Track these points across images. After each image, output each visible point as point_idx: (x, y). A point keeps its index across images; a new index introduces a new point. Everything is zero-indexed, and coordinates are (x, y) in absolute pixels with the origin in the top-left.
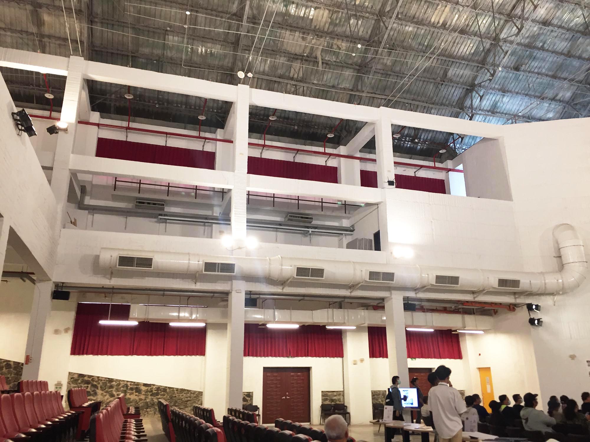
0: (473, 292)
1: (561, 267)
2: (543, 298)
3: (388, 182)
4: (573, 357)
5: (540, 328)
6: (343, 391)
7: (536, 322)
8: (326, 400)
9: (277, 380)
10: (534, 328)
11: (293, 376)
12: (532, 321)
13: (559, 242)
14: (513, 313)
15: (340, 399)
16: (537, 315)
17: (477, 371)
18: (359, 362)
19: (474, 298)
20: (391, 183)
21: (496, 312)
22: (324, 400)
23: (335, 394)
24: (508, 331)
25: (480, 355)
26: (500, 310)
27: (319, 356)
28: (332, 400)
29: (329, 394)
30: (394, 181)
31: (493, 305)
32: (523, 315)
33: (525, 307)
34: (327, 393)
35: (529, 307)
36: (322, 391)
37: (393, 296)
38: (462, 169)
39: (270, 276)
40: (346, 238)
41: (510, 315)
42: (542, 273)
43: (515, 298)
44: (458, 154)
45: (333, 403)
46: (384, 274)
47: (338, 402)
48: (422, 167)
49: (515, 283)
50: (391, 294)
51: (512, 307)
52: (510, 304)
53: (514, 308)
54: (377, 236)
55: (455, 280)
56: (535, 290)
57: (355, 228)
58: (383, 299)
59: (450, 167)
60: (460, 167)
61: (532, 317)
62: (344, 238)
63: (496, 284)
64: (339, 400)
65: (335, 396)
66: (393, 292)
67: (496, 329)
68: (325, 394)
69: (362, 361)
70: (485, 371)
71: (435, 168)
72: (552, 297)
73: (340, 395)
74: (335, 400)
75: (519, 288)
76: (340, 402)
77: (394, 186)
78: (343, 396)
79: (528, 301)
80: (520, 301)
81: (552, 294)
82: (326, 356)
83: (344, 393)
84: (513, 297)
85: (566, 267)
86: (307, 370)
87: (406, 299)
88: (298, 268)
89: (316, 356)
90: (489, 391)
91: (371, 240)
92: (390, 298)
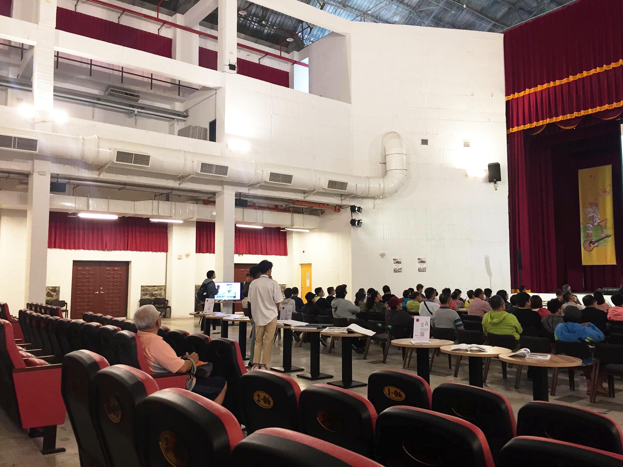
0: (304, 192)
1: (385, 173)
2: (365, 201)
3: (230, 65)
4: (383, 255)
5: (359, 229)
6: (165, 286)
7: (357, 223)
8: (146, 294)
9: (90, 274)
10: (353, 228)
11: (109, 270)
12: (353, 222)
13: (386, 149)
14: (338, 213)
15: (161, 293)
16: (357, 217)
17: (300, 267)
18: (184, 257)
19: (305, 197)
20: (232, 67)
21: (323, 212)
22: (143, 295)
23: (156, 288)
24: (331, 230)
25: (304, 252)
26: (327, 210)
27: (140, 250)
28: (152, 295)
29: (150, 288)
30: (236, 65)
31: (321, 205)
32: (346, 215)
33: (349, 209)
34: (147, 287)
35: (353, 209)
36: (142, 286)
37: (225, 191)
38: (308, 64)
39: (83, 158)
40: (178, 124)
41: (335, 216)
42: (368, 178)
43: (342, 200)
44: (305, 46)
45: (153, 298)
46: (217, 166)
47: (159, 297)
48: (267, 54)
49: (343, 185)
50: (223, 188)
51: (338, 208)
52: (337, 205)
53: (339, 209)
54: (213, 125)
55: (288, 178)
56: (359, 193)
57: (190, 114)
58: (214, 194)
59: (296, 59)
60: (306, 61)
61: (354, 218)
62: (176, 124)
63: (325, 185)
64: (160, 295)
65: (157, 290)
66: (226, 187)
67: (321, 228)
68: (144, 289)
69: (187, 256)
70: (306, 267)
71: (280, 57)
72: (373, 200)
73: (161, 289)
74: (156, 294)
75: (346, 190)
76: (161, 296)
77: (236, 71)
78: (165, 290)
79: (352, 204)
80: (345, 203)
81: (374, 198)
82: (148, 250)
83: (166, 288)
84: (340, 198)
85: (389, 173)
86: (127, 264)
87: (238, 195)
88: (118, 152)
89: (136, 250)
90: (308, 285)
91: (206, 129)
92: (222, 193)
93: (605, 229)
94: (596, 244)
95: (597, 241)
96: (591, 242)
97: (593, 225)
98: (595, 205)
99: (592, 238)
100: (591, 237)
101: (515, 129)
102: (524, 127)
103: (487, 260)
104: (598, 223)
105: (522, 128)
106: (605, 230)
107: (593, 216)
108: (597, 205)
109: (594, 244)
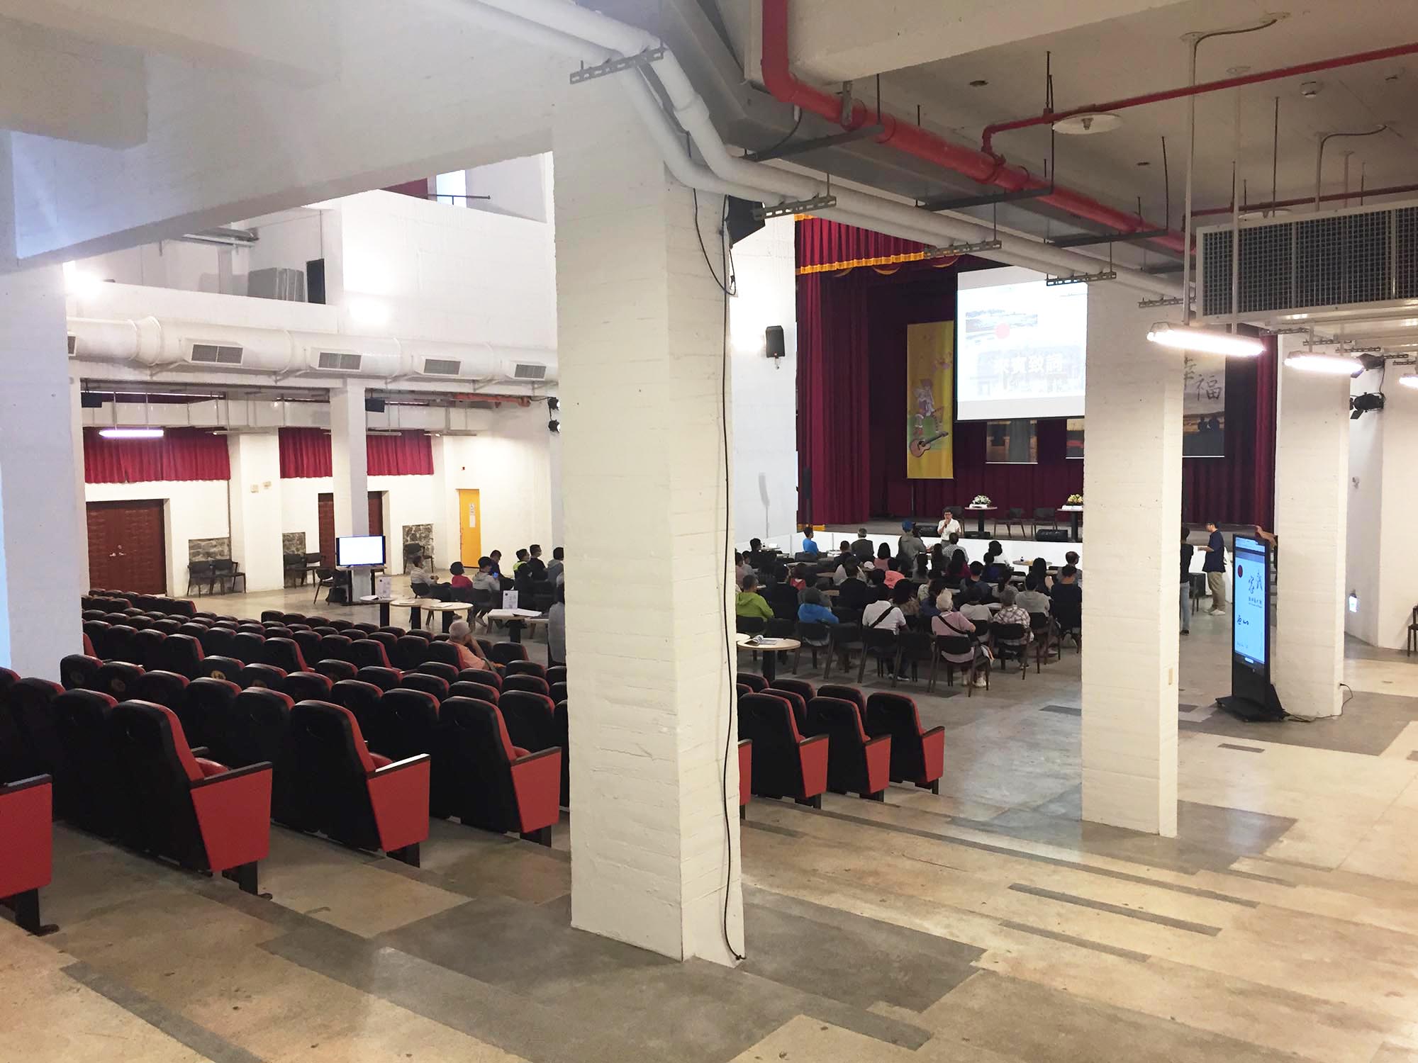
0: (476, 383)
6: (229, 538)
7: (559, 427)
8: (198, 554)
9: (100, 524)
10: (554, 436)
11: (130, 515)
12: (553, 425)
14: (526, 409)
15: (223, 551)
17: (457, 493)
18: (261, 489)
19: (475, 389)
21: (498, 405)
22: (192, 555)
23: (214, 543)
25: (464, 468)
26: (504, 403)
27: (184, 479)
28: (208, 554)
29: (203, 543)
31: (497, 397)
32: (540, 414)
33: (545, 402)
34: (199, 542)
35: (552, 403)
36: (189, 540)
37: (349, 388)
39: (138, 354)
41: (521, 412)
43: (533, 389)
45: (210, 559)
46: (344, 356)
47: (219, 557)
49: (539, 370)
50: (345, 384)
51: (525, 401)
52: (524, 396)
53: (528, 402)
54: (316, 270)
55: (453, 366)
57: (260, 235)
61: (554, 419)
63: (511, 372)
64: (221, 553)
65: (215, 546)
67: (496, 431)
68: (194, 546)
69: (267, 485)
70: (470, 494)
73: (222, 544)
74: (214, 553)
75: (542, 378)
76: (223, 556)
78: (229, 545)
79: (552, 394)
80: (538, 393)
82: (197, 479)
83: (230, 542)
84: (530, 386)
86: (159, 504)
88: (195, 346)
89: (177, 479)
90: (472, 524)
91: (302, 273)
93: (941, 422)
94: (927, 446)
95: (929, 442)
96: (920, 443)
97: (924, 416)
98: (928, 383)
99: (922, 436)
100: (921, 434)
101: (808, 270)
102: (822, 268)
103: (762, 480)
104: (932, 413)
105: (818, 268)
106: (940, 424)
107: (925, 401)
108: (931, 385)
109: (924, 446)
